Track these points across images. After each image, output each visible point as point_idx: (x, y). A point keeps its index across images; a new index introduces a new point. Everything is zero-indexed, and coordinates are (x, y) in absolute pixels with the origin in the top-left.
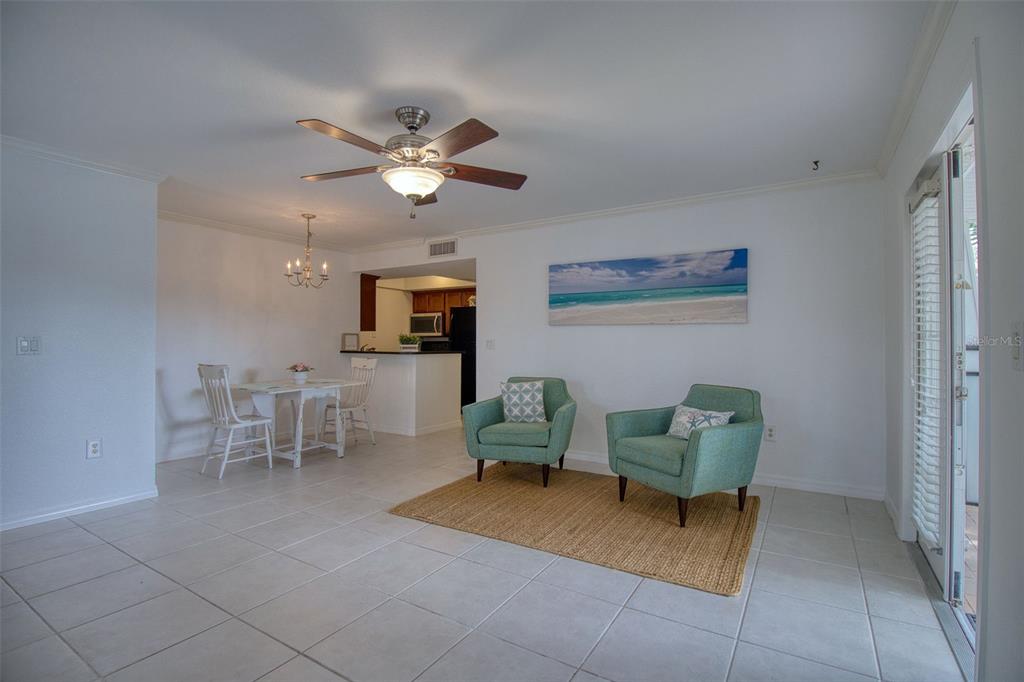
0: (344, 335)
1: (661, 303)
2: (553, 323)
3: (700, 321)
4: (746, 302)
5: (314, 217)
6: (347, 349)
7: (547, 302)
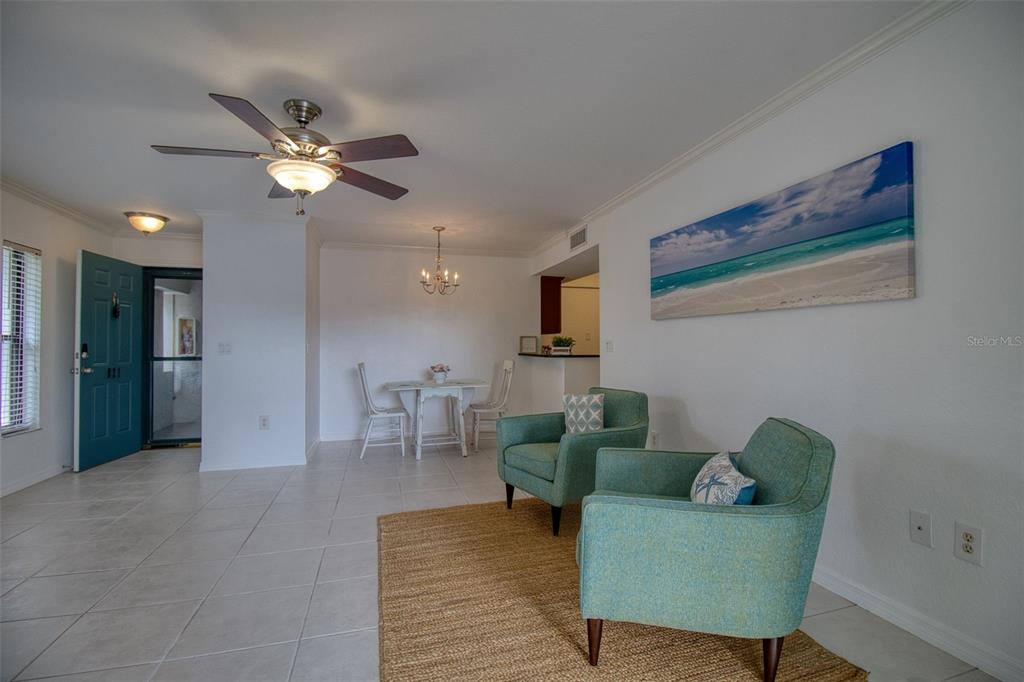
0: (522, 337)
1: (769, 275)
2: (657, 317)
3: (825, 300)
4: (912, 255)
5: (443, 229)
6: (524, 351)
7: (650, 288)
